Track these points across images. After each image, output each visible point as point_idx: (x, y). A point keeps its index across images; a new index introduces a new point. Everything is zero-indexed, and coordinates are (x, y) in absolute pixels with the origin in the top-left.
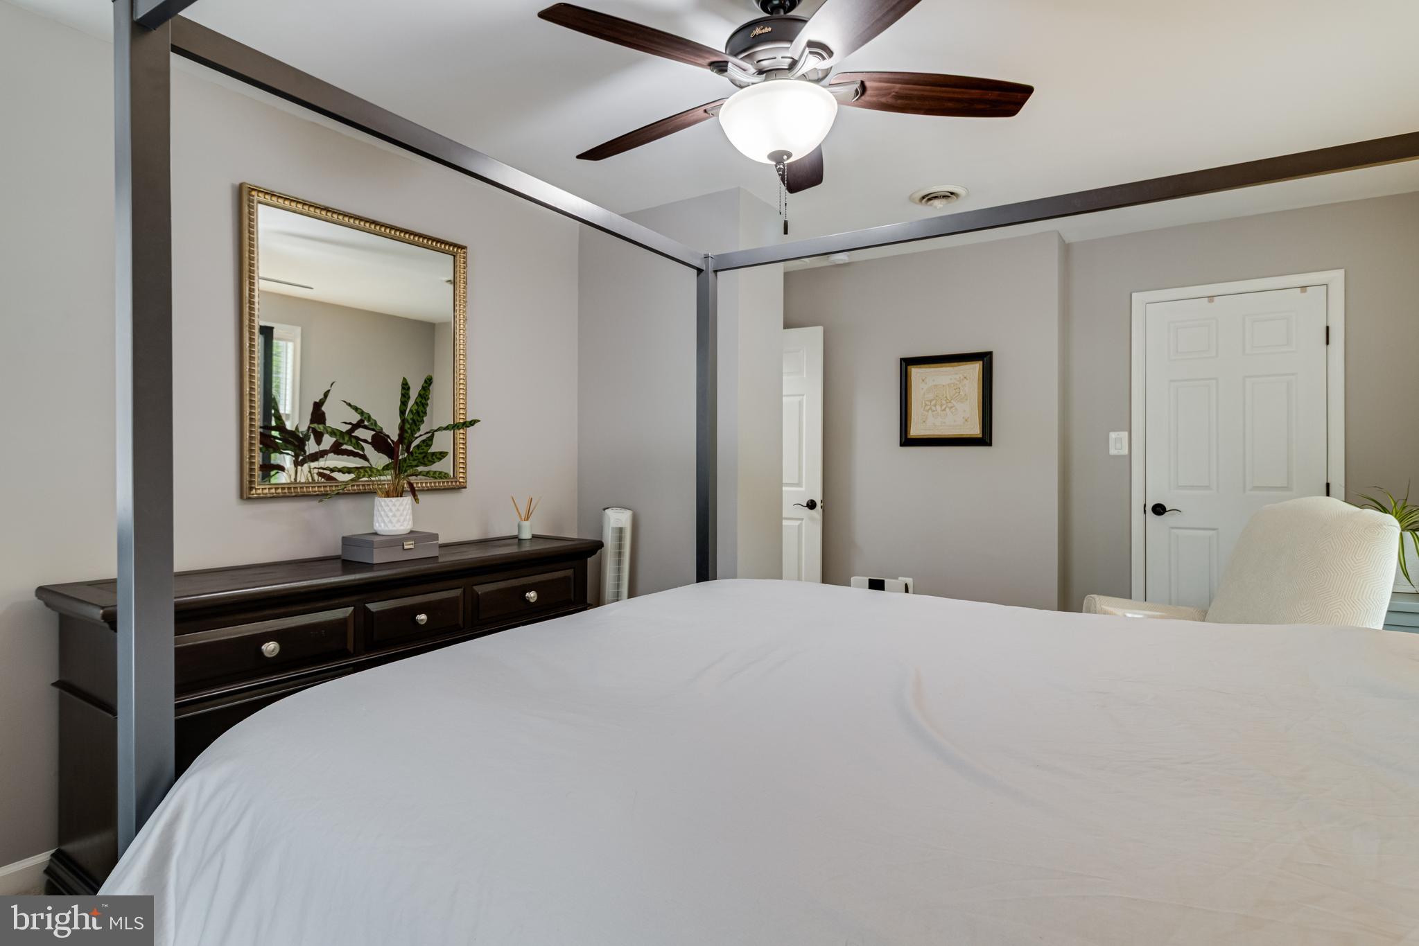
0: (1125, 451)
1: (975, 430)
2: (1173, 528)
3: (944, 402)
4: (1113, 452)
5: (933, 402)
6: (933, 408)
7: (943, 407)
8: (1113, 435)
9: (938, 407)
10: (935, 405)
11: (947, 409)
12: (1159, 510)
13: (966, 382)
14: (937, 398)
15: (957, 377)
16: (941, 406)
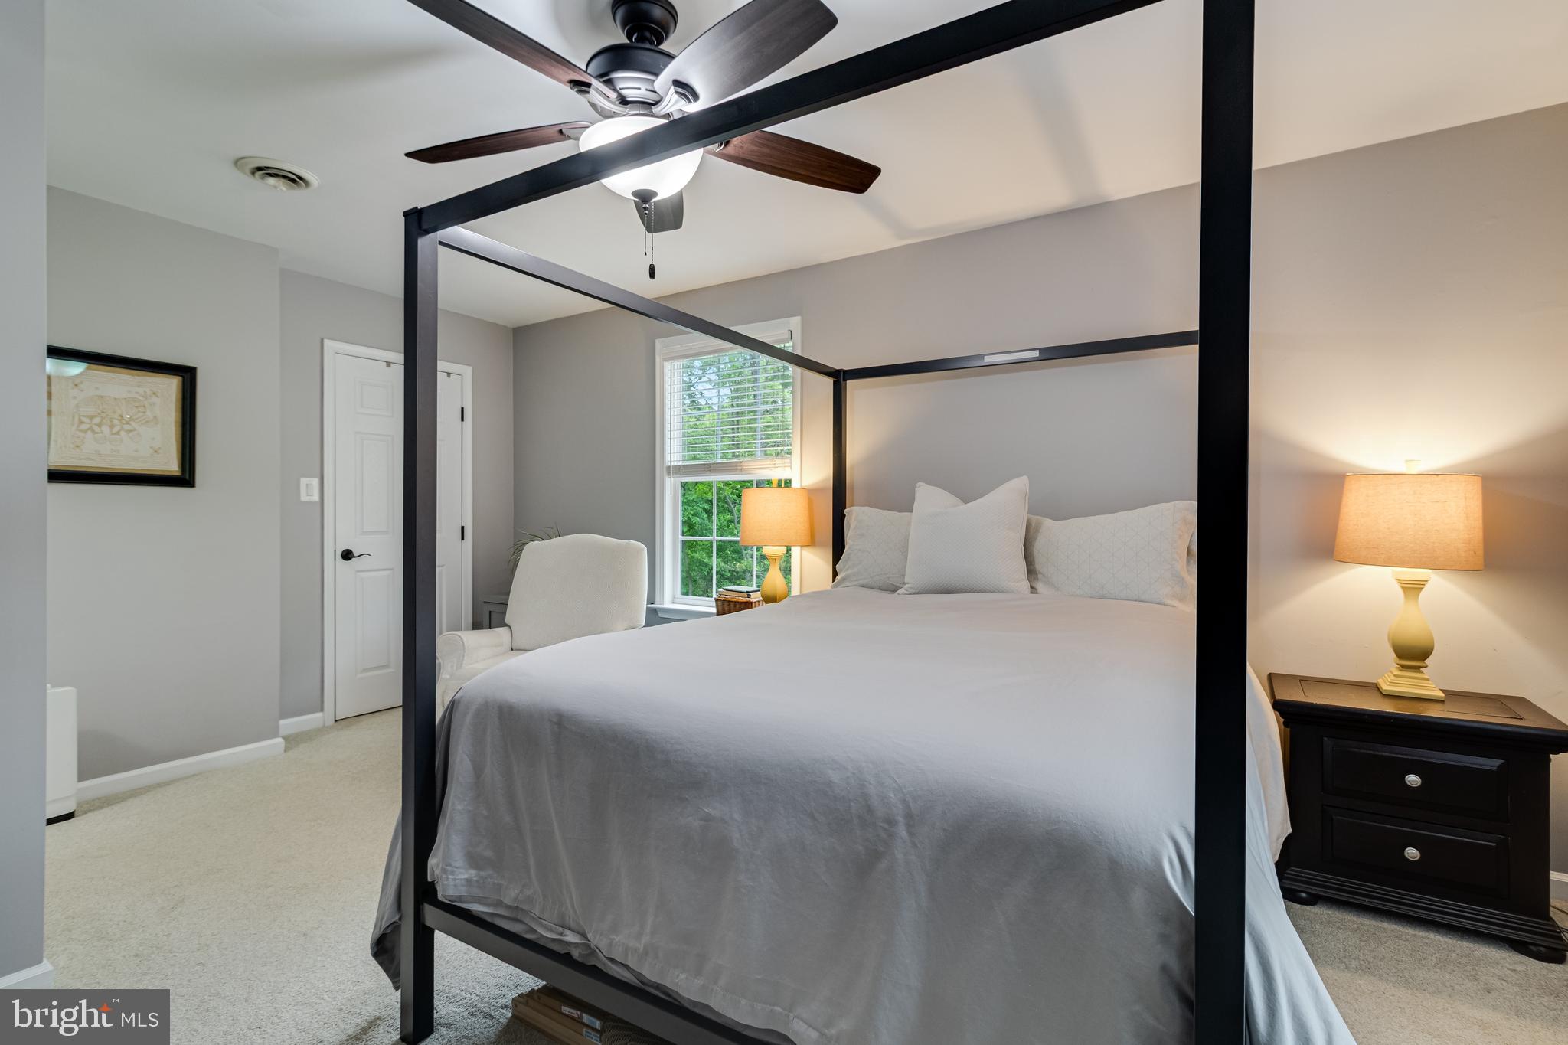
0: (316, 498)
1: (171, 465)
2: (358, 571)
3: (116, 422)
4: (304, 498)
5: (97, 420)
6: (96, 429)
7: (115, 430)
8: (304, 481)
9: (106, 429)
10: (99, 425)
11: (122, 433)
12: (347, 555)
13: (154, 399)
14: (103, 415)
15: (141, 391)
16: (112, 427)
